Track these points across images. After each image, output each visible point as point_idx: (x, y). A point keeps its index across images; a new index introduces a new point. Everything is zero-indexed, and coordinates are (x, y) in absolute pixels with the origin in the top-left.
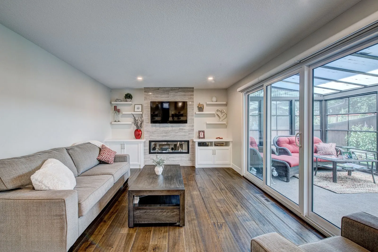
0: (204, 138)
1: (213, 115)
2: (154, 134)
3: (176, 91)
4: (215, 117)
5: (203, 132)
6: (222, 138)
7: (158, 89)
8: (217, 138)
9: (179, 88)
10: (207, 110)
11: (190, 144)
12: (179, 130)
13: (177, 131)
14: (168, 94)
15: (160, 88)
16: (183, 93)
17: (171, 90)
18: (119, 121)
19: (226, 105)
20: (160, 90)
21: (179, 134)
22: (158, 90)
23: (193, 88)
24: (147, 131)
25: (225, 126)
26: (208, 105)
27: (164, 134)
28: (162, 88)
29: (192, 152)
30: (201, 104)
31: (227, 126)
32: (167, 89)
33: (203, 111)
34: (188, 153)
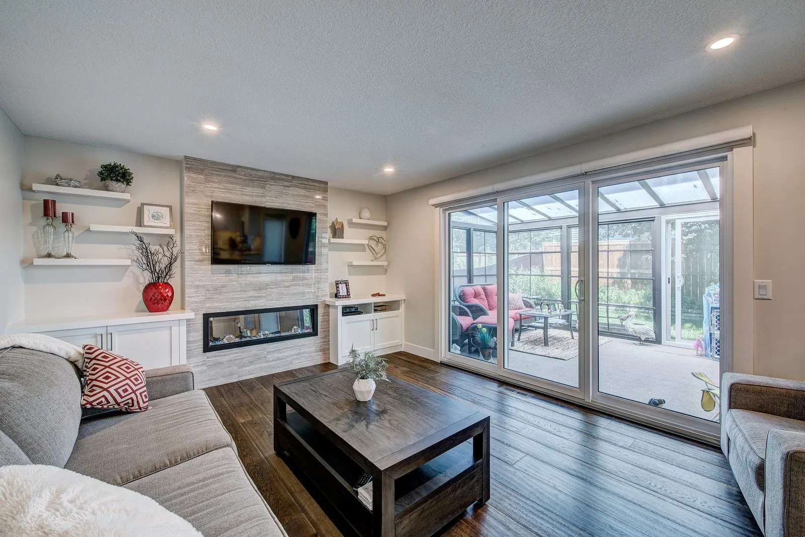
0: (348, 296)
1: (360, 248)
2: (220, 294)
3: (286, 184)
4: (364, 250)
5: (346, 283)
6: (384, 295)
7: (234, 169)
8: (374, 295)
9: (293, 177)
10: (351, 236)
11: (320, 311)
12: (294, 280)
13: (287, 284)
14: (264, 188)
15: (238, 167)
16: (303, 192)
17: (273, 179)
18: (68, 256)
19: (385, 228)
20: (240, 174)
21: (293, 290)
22: (235, 171)
23: (326, 183)
24: (197, 286)
25: (383, 270)
26: (352, 224)
27: (251, 293)
28: (248, 168)
29: (324, 331)
30: (339, 221)
31: (386, 270)
32: (260, 174)
33: (342, 238)
34: (314, 333)
